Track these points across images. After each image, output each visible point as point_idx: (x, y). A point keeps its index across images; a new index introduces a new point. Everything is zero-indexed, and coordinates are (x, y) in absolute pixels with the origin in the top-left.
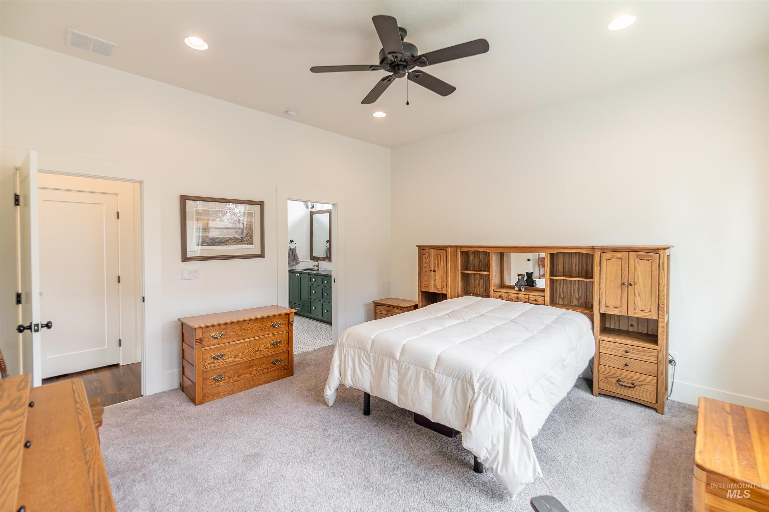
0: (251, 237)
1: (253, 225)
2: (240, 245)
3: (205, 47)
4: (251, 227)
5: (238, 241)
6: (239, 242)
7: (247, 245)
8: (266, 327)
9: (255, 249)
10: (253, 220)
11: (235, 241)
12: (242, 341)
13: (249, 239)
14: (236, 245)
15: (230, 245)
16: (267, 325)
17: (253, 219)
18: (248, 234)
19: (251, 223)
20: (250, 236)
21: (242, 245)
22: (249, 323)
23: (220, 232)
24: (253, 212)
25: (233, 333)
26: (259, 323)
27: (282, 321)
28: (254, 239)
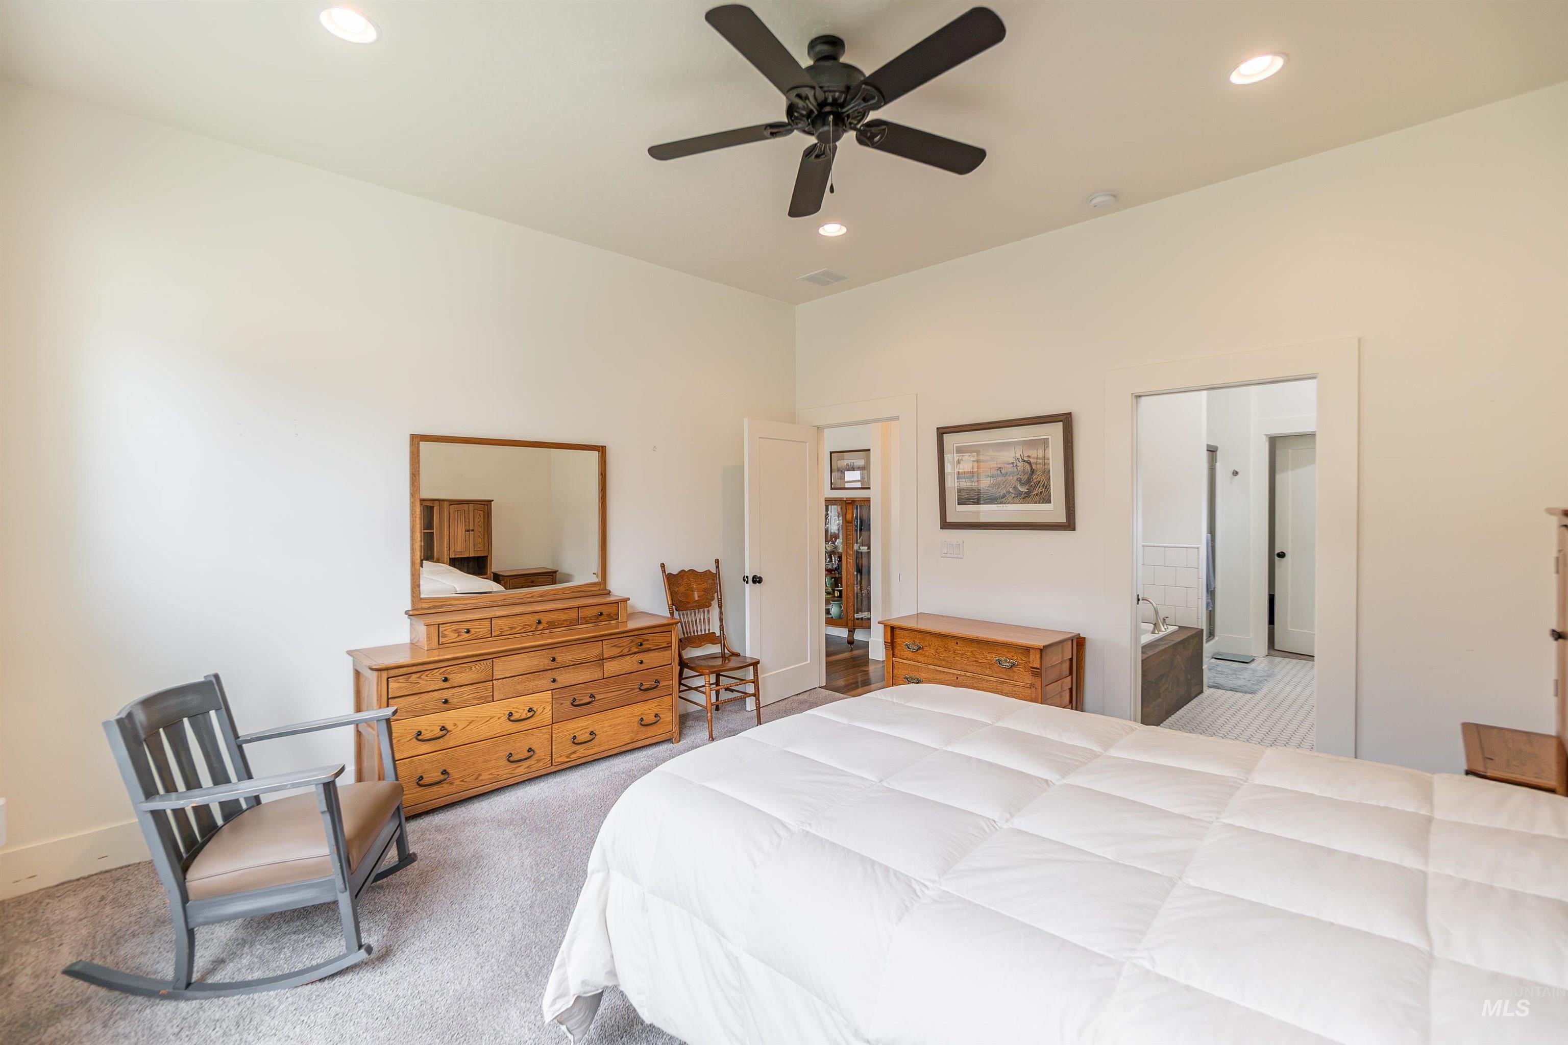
0: (1047, 487)
1: (1049, 464)
2: (1025, 503)
3: (844, 230)
4: (1046, 467)
5: (1022, 496)
6: (1023, 498)
7: (1039, 503)
8: (986, 661)
9: (1054, 511)
10: (1049, 453)
11: (1017, 497)
12: (946, 670)
13: (1041, 493)
14: (1018, 504)
15: (1008, 503)
16: (989, 658)
17: (1049, 451)
18: (1039, 481)
19: (1046, 461)
20: (1043, 486)
21: (1028, 503)
22: (957, 643)
23: (992, 482)
24: (1048, 439)
25: (933, 651)
26: (976, 649)
27: (1017, 659)
28: (1052, 491)
